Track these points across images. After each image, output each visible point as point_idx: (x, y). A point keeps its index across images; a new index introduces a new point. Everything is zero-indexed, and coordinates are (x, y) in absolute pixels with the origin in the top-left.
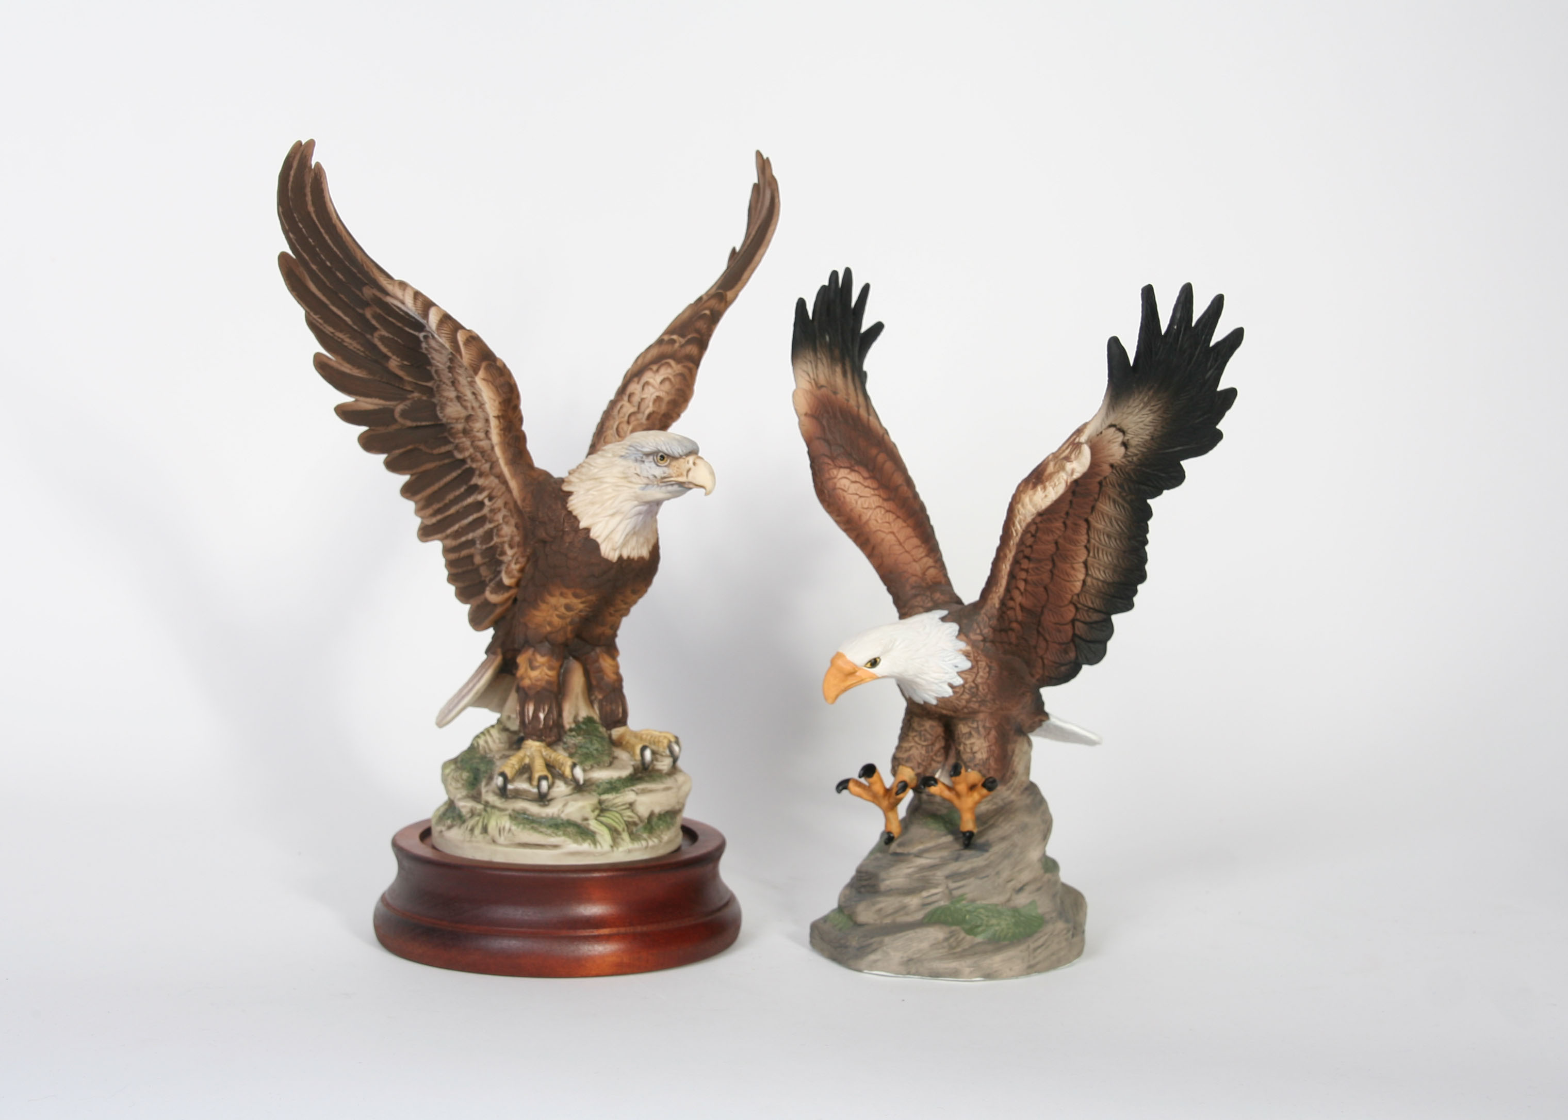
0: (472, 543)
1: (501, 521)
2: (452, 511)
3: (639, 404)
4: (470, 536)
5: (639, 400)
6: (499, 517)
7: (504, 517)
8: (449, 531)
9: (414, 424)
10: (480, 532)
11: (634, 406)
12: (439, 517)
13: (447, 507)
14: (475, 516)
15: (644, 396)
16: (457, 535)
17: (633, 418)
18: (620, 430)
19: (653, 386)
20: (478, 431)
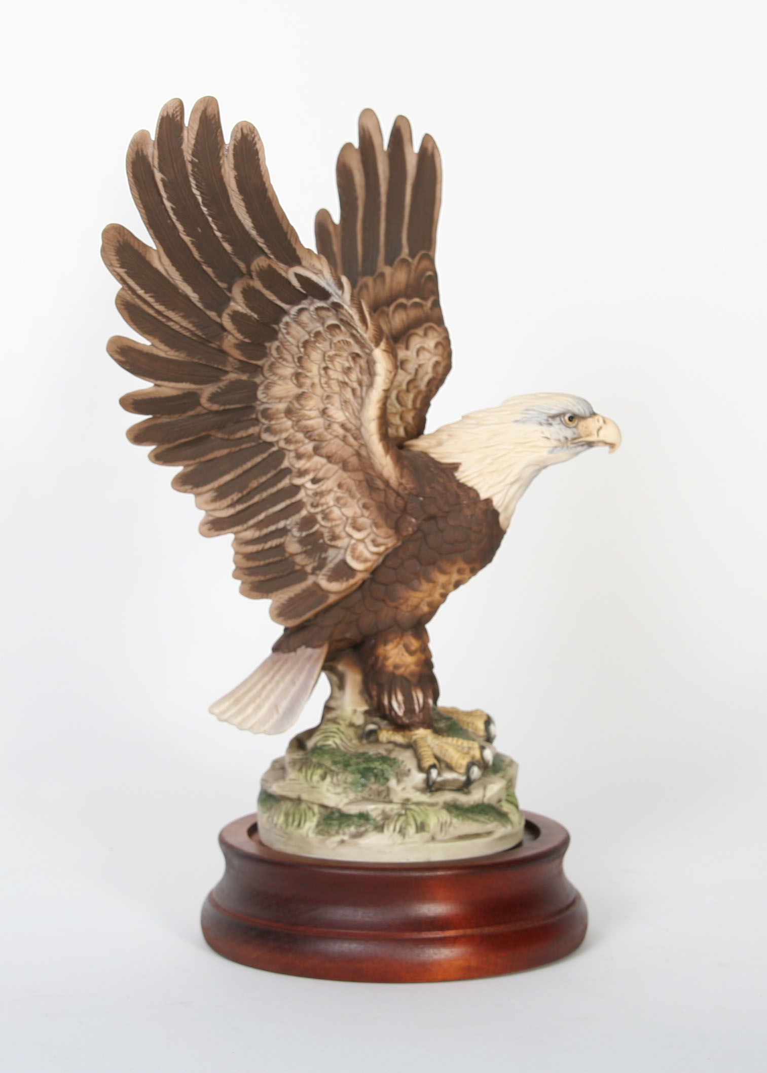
0: (284, 531)
1: (332, 503)
2: (256, 499)
3: (417, 370)
4: (281, 524)
5: (416, 366)
6: (330, 499)
7: (338, 500)
8: (252, 522)
9: (222, 408)
10: (296, 518)
11: (410, 374)
12: (239, 507)
13: (250, 495)
14: (288, 502)
15: (421, 362)
16: (259, 525)
17: (411, 386)
18: (400, 399)
19: (429, 351)
20: (311, 410)
